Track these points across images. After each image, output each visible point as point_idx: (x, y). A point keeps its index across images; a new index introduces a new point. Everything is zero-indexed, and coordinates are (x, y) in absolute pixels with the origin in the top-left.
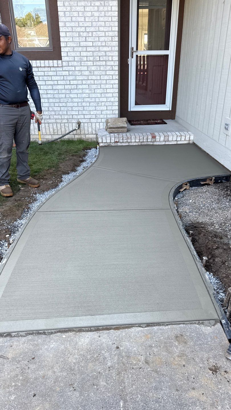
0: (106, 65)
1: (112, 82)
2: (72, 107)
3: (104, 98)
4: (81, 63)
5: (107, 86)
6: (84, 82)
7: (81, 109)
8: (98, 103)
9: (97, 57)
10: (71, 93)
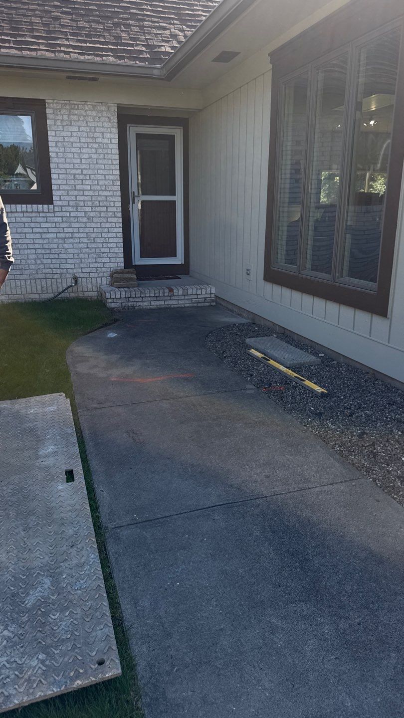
0: (107, 211)
1: (115, 230)
2: (66, 259)
3: (106, 249)
4: (77, 208)
5: (110, 235)
6: (81, 230)
7: (77, 261)
8: (99, 254)
9: (96, 202)
10: (65, 243)
